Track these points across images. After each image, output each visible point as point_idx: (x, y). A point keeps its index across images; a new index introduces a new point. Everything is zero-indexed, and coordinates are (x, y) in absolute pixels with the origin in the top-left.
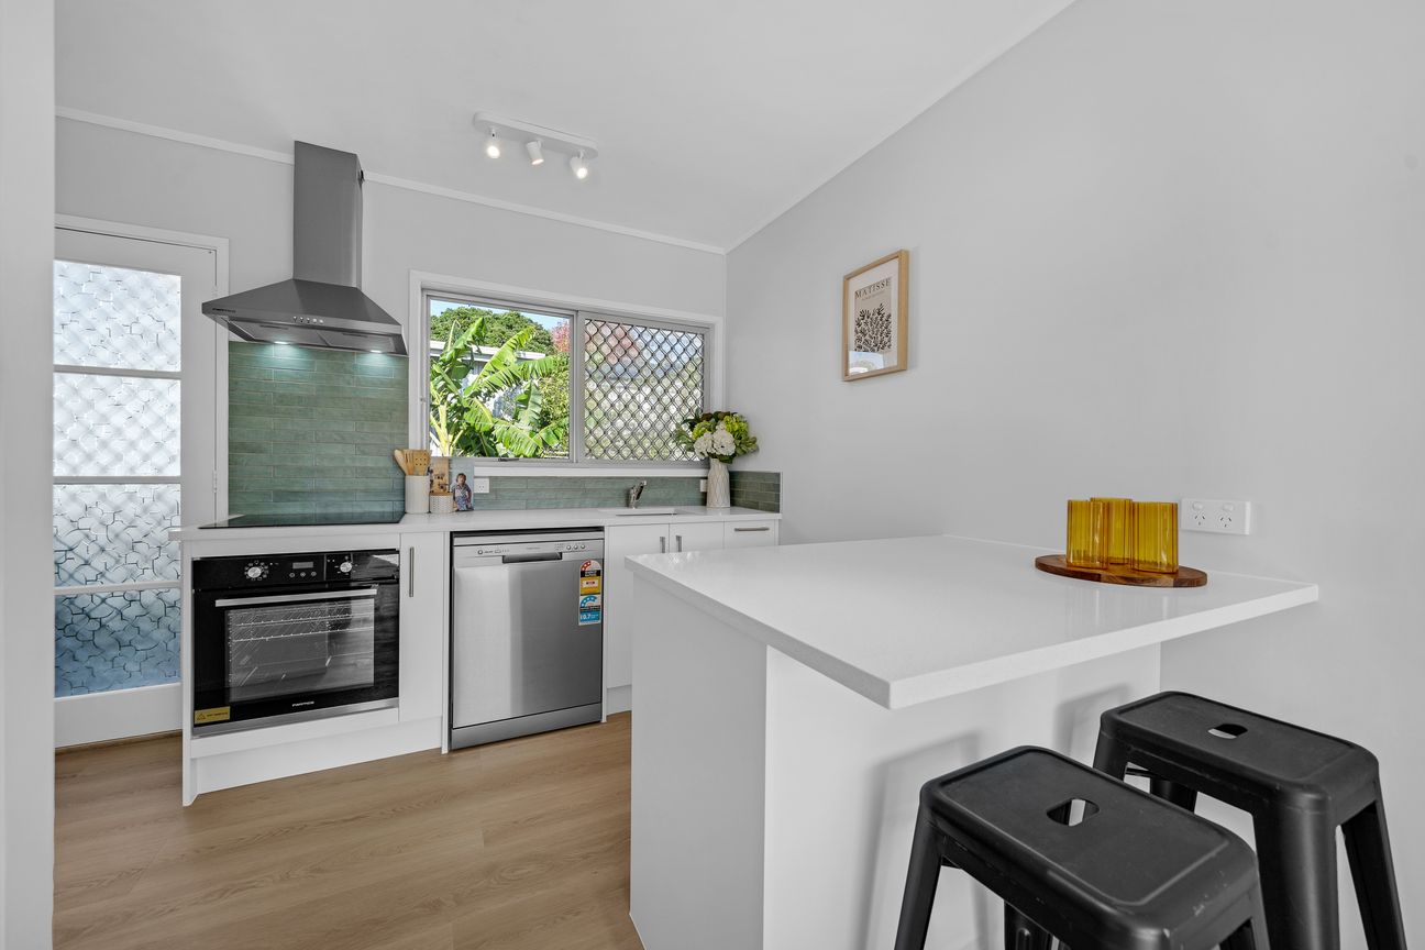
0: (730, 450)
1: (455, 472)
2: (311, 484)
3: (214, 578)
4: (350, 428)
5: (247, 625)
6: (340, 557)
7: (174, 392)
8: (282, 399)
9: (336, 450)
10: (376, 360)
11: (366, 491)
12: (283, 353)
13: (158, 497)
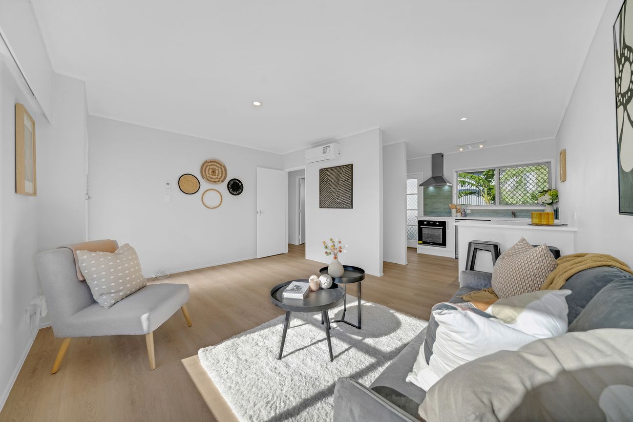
0: (550, 201)
1: (462, 208)
2: (436, 210)
3: (421, 223)
4: (442, 200)
5: (426, 231)
6: (437, 222)
7: (416, 196)
8: (431, 196)
9: (439, 204)
10: (446, 188)
11: (445, 212)
12: (431, 188)
13: (415, 212)
